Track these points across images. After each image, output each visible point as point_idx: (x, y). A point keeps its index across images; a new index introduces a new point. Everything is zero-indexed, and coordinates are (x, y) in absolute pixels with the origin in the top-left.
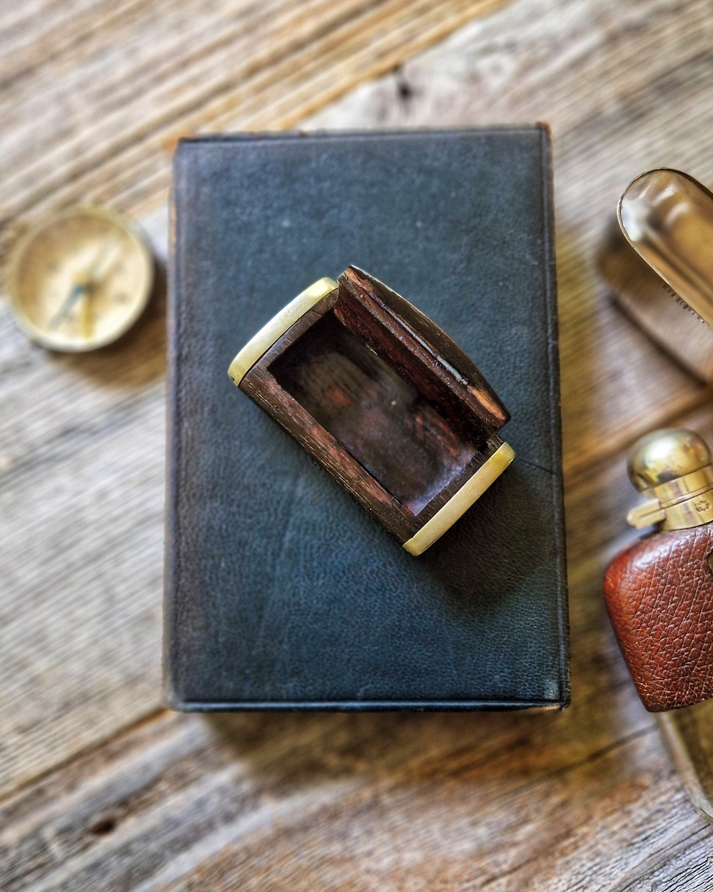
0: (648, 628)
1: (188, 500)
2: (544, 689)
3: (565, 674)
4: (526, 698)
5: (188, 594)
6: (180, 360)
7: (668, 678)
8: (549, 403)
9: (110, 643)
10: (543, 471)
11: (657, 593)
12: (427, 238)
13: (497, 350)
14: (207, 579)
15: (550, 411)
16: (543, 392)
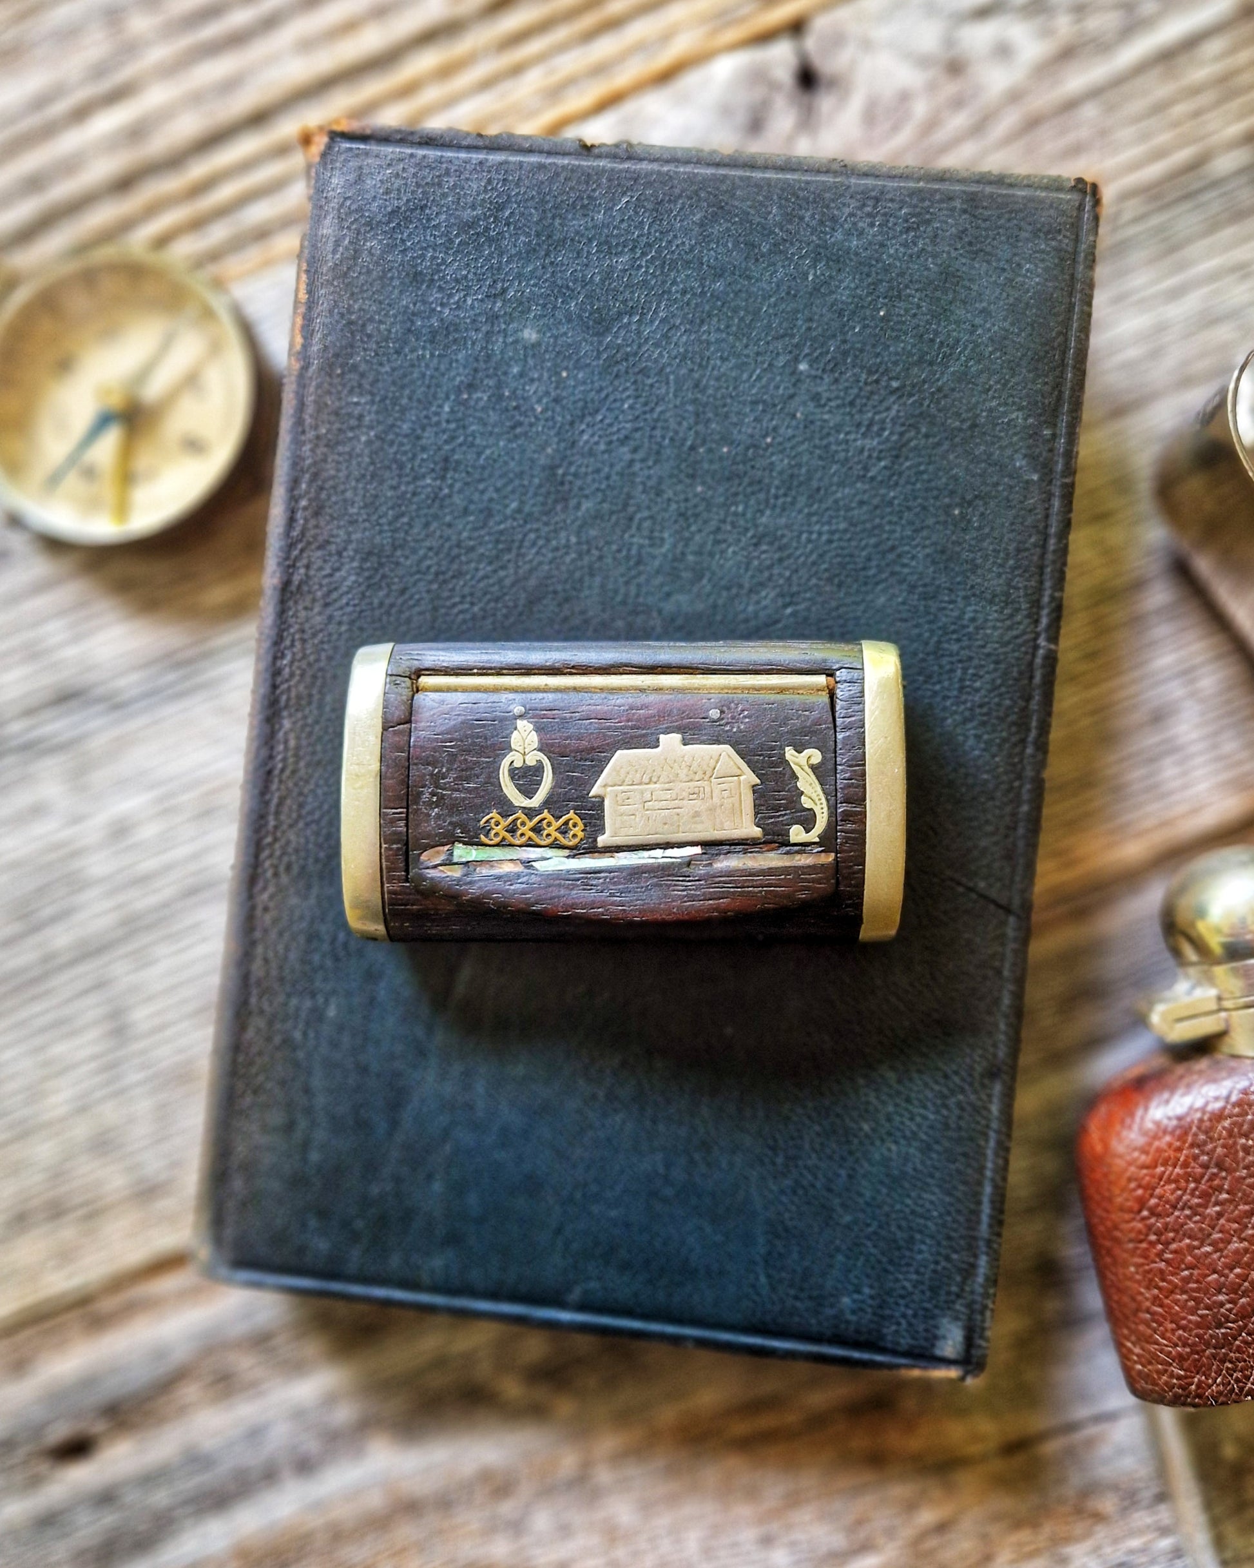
0: (1160, 1247)
1: (276, 875)
2: (936, 1337)
3: (982, 1313)
4: (900, 1349)
5: (259, 1061)
6: (287, 592)
7: (1184, 1346)
8: (1023, 769)
9: (110, 1113)
10: (992, 907)
11: (1187, 1181)
12: (816, 397)
13: (930, 648)
14: (298, 1035)
15: (1021, 787)
16: (1015, 745)
